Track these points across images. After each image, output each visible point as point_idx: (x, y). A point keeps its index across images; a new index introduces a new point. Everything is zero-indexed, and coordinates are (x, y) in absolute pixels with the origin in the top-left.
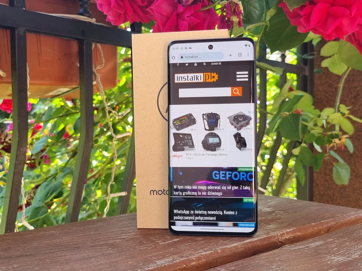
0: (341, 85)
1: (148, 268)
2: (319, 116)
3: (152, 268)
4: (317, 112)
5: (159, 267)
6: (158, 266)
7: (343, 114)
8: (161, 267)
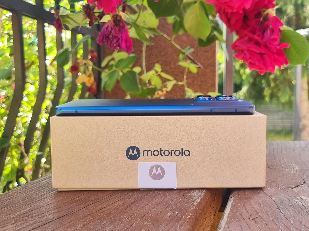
7: (157, 72)
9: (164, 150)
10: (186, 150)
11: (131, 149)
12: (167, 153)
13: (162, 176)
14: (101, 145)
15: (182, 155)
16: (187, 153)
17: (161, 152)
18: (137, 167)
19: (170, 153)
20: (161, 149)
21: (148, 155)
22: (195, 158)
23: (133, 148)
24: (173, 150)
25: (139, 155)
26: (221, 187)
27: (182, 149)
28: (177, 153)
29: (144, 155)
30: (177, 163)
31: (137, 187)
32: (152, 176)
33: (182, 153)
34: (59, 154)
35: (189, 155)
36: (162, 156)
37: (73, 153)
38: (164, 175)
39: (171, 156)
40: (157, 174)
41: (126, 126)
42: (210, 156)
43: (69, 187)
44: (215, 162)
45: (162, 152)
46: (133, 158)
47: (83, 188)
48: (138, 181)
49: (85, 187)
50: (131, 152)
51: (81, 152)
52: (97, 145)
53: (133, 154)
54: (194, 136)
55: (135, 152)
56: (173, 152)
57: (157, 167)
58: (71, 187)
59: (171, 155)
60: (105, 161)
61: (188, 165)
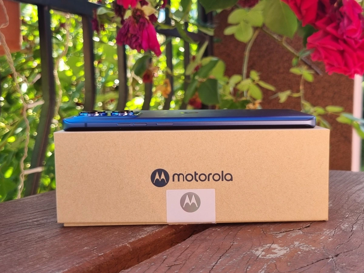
0: (247, 54)
1: (140, 235)
2: (228, 83)
3: (145, 236)
4: (226, 79)
5: (151, 234)
6: (149, 233)
8: (152, 234)
9: (199, 174)
10: (227, 173)
11: (157, 173)
12: (203, 177)
13: (197, 206)
14: (119, 168)
15: (223, 180)
16: (228, 177)
17: (195, 177)
18: (165, 196)
19: (207, 178)
20: (195, 172)
21: (179, 180)
22: (239, 184)
23: (160, 171)
24: (211, 174)
25: (168, 180)
26: (272, 220)
27: (222, 172)
28: (216, 177)
29: (173, 181)
30: (216, 190)
31: (165, 221)
32: (184, 207)
33: (223, 177)
34: (66, 180)
35: (231, 179)
36: (197, 181)
37: (83, 178)
38: (199, 205)
39: (209, 182)
40: (190, 204)
41: (151, 143)
42: (257, 181)
43: (78, 221)
44: (264, 189)
45: (197, 176)
46: (160, 184)
47: (96, 222)
48: (166, 213)
49: (99, 222)
50: (157, 177)
51: (94, 177)
52: (114, 167)
53: (160, 179)
54: (238, 156)
55: (163, 177)
56: (211, 177)
57: (190, 195)
58: (81, 222)
59: (209, 180)
60: (124, 188)
61: (230, 193)
